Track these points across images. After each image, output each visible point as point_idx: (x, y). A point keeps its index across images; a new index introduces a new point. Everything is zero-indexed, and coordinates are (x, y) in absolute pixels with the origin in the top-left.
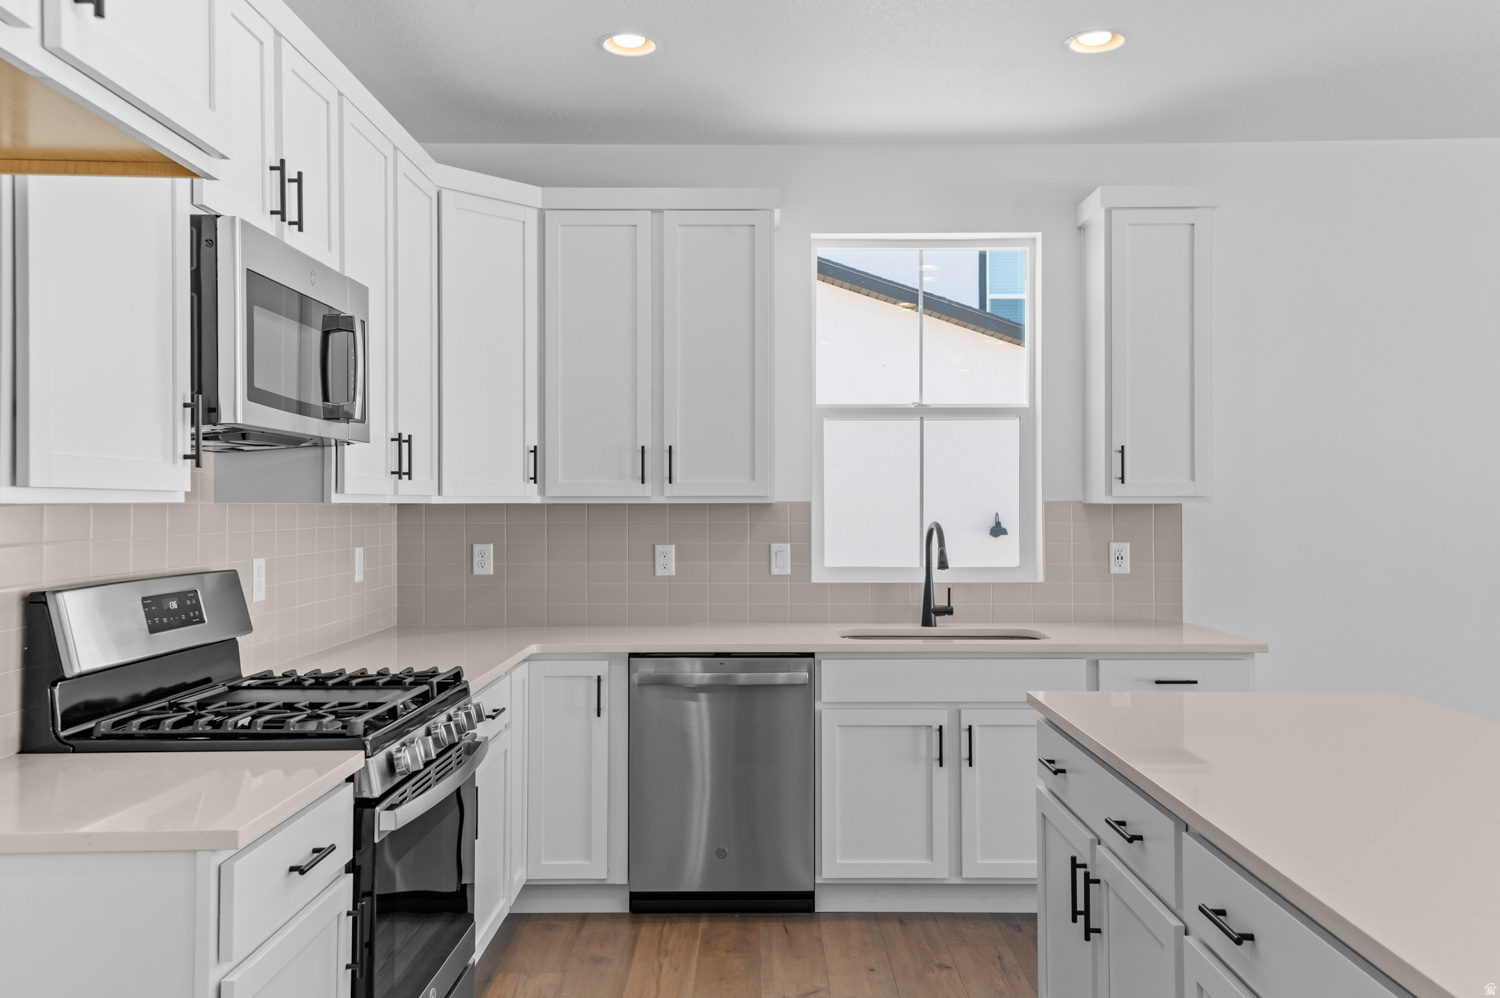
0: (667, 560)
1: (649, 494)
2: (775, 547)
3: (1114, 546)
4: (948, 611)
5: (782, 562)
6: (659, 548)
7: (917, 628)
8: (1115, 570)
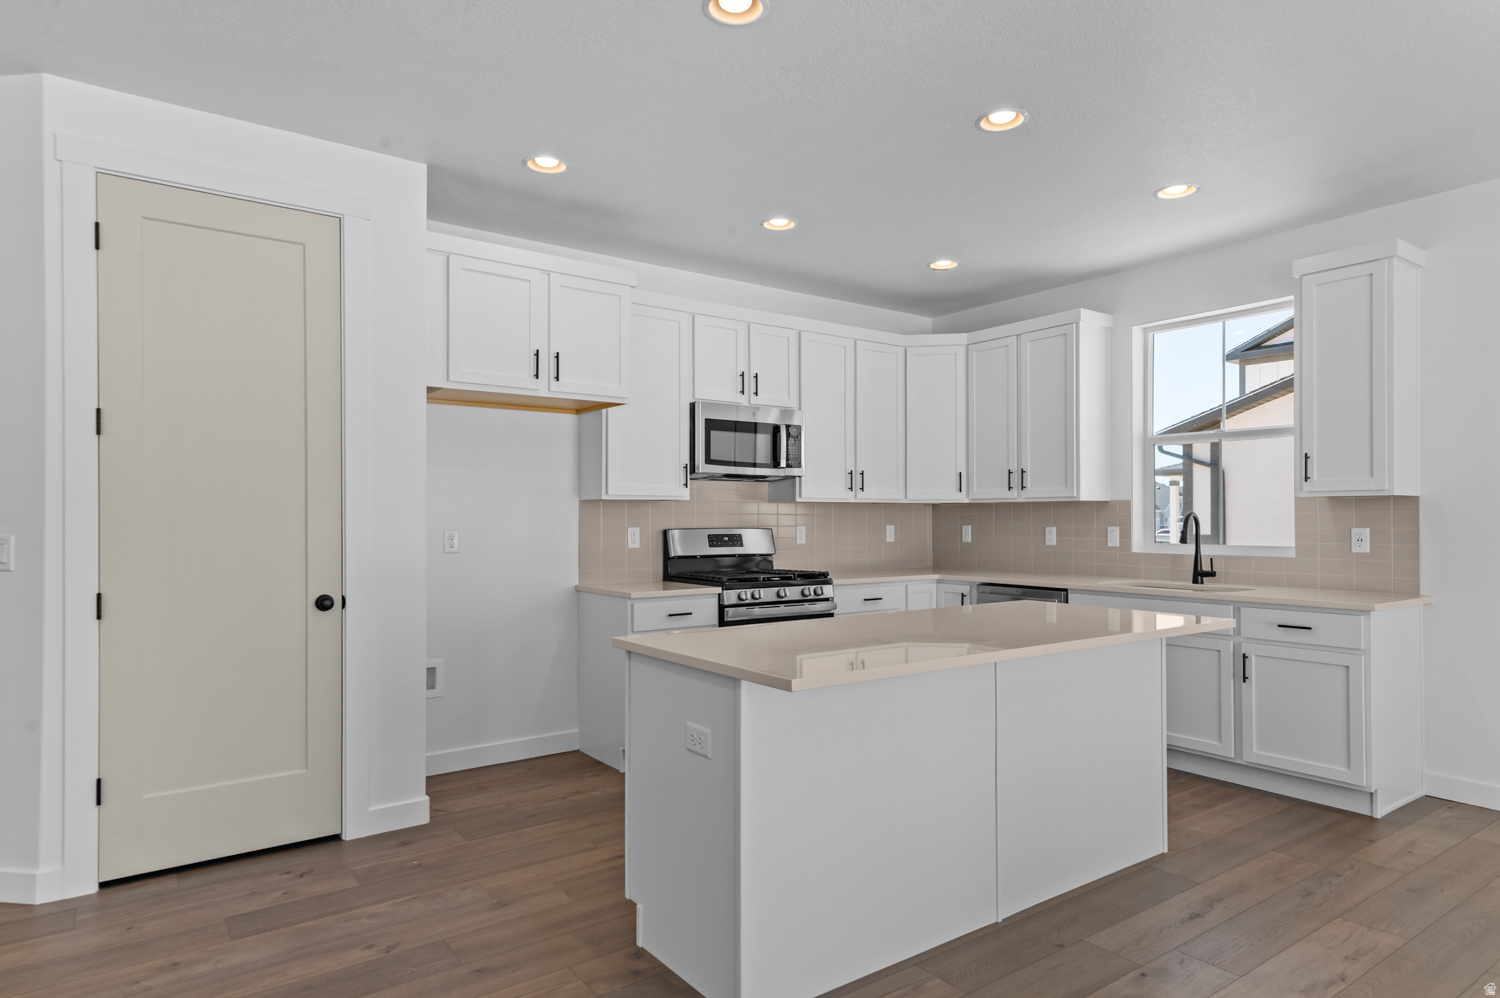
0: (1052, 536)
1: (1015, 496)
2: (1110, 529)
3: (1355, 531)
4: (1212, 574)
5: (1114, 538)
6: (1047, 529)
7: (1190, 584)
8: (1355, 549)
